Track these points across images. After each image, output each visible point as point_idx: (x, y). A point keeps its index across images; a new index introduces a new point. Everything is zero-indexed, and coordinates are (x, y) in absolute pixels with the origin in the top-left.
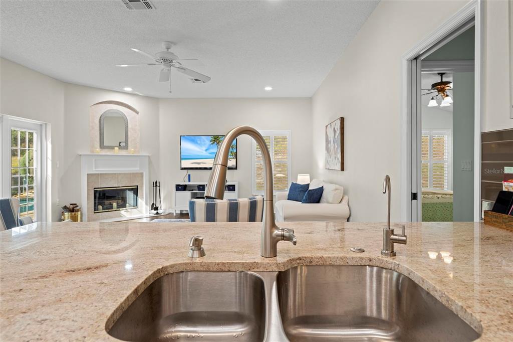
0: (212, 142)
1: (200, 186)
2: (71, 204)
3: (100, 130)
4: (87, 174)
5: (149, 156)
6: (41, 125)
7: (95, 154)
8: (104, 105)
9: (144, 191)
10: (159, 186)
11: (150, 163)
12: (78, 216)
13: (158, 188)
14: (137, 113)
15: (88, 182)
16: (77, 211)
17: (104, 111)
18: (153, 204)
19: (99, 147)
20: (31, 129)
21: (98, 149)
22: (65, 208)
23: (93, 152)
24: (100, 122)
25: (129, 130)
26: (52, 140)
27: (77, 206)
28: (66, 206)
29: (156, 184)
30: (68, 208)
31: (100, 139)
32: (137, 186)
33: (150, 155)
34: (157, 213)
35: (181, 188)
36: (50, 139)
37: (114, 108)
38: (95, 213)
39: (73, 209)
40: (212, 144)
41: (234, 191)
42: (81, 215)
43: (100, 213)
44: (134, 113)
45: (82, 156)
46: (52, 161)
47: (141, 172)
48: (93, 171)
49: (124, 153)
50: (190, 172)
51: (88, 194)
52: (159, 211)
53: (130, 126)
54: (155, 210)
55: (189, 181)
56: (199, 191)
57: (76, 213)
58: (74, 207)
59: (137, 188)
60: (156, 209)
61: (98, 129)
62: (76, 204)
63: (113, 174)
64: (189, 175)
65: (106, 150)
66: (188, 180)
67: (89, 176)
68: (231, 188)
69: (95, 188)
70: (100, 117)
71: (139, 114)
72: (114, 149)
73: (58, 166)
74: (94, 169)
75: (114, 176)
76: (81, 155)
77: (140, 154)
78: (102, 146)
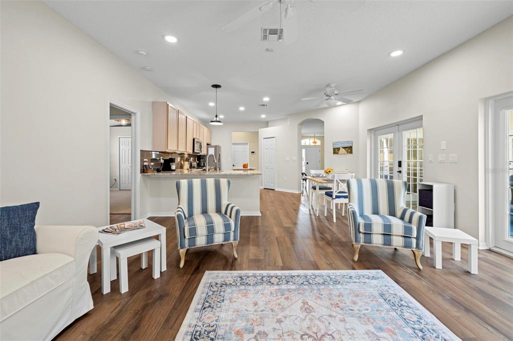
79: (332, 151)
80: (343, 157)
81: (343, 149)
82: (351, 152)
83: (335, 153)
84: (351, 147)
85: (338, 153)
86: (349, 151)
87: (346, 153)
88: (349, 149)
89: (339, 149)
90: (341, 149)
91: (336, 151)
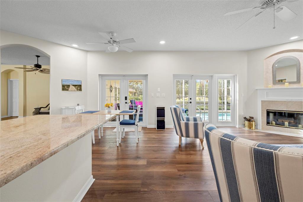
2: (250, 117)
4: (262, 101)
6: (234, 76)
7: (268, 88)
12: (253, 124)
15: (262, 106)
16: (252, 121)
20: (229, 79)
21: (271, 85)
22: (245, 118)
23: (266, 87)
30: (247, 119)
38: (267, 125)
42: (256, 124)
43: (274, 127)
45: (258, 90)
48: (266, 99)
49: (294, 86)
51: (262, 113)
57: (252, 122)
58: (250, 119)
61: (272, 72)
62: (253, 117)
65: (279, 85)
69: (267, 110)
70: (273, 66)
72: (285, 84)
74: (266, 98)
78: (274, 83)
79: (61, 87)
80: (73, 93)
81: (73, 87)
82: (81, 90)
83: (63, 89)
84: (80, 86)
85: (67, 90)
86: (79, 88)
87: (76, 90)
88: (79, 87)
89: (68, 86)
90: (71, 86)
91: (65, 88)
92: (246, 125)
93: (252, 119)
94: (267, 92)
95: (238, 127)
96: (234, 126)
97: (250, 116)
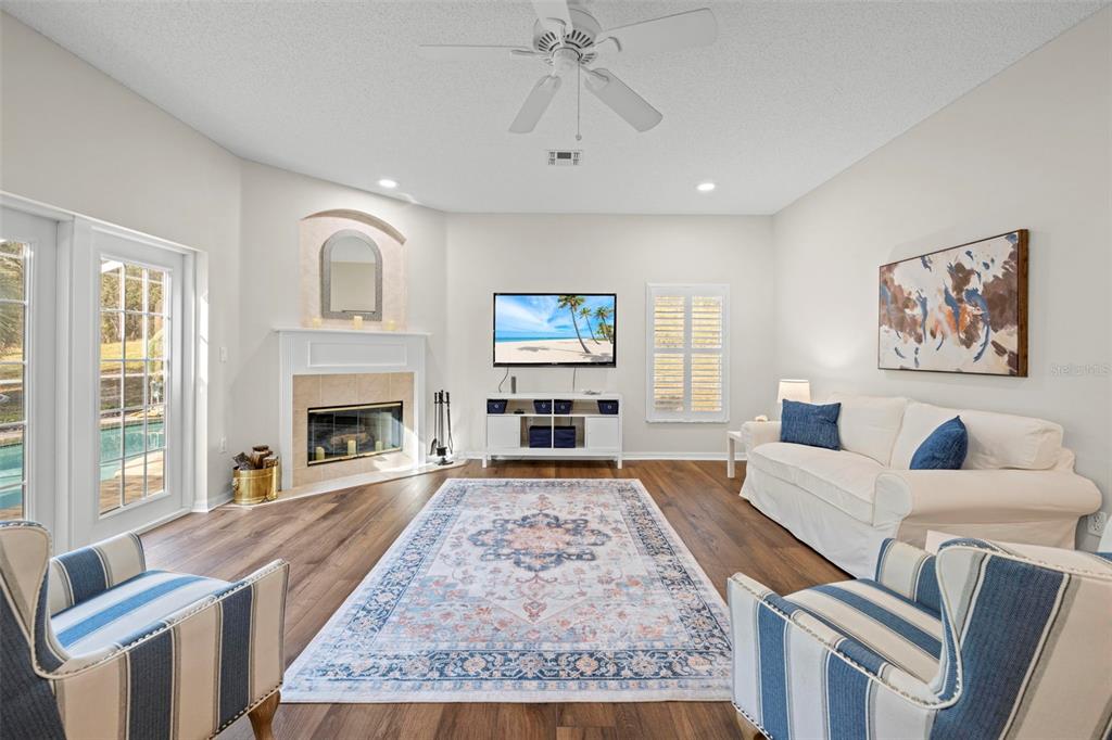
0: (561, 303)
1: (541, 401)
2: (256, 449)
3: (322, 276)
4: (294, 377)
5: (426, 338)
6: (183, 255)
7: (310, 329)
8: (330, 220)
9: (416, 411)
10: (448, 402)
11: (428, 352)
12: (271, 477)
13: (445, 405)
14: (402, 241)
15: (294, 395)
16: (272, 464)
17: (332, 233)
18: (435, 441)
19: (319, 315)
20: (157, 264)
21: (318, 319)
22: (242, 457)
23: (304, 324)
24: (322, 257)
25: (384, 277)
26: (209, 294)
27: (271, 453)
28: (243, 454)
29: (441, 398)
30: (248, 459)
31: (322, 296)
32: (402, 402)
33: (429, 334)
34: (444, 462)
35: (496, 407)
36: (207, 292)
37: (350, 228)
38: (309, 465)
39: (259, 462)
40: (562, 307)
41: (617, 413)
42: (280, 472)
43: (322, 466)
44: (395, 242)
45: (281, 335)
46: (210, 343)
47: (410, 371)
48: (308, 369)
49: (372, 328)
50: (513, 371)
51: (295, 423)
52: (448, 457)
53: (385, 270)
54: (439, 455)
55: (514, 391)
56: (538, 413)
57: (269, 471)
58: (262, 457)
59: (401, 407)
60: (442, 452)
61: (318, 273)
62: (266, 448)
63: (351, 375)
64: (514, 379)
65: (335, 321)
66: (510, 389)
67: (298, 380)
68: (610, 407)
69: (310, 409)
70: (323, 247)
71: (406, 243)
72: (352, 319)
73: (224, 356)
74: (309, 365)
75: (352, 379)
76: (278, 332)
77: (408, 333)
78: (326, 312)
92: (244, 487)
93: (267, 455)
94: (311, 344)
95: (206, 510)
96: (184, 511)
97: (255, 446)
